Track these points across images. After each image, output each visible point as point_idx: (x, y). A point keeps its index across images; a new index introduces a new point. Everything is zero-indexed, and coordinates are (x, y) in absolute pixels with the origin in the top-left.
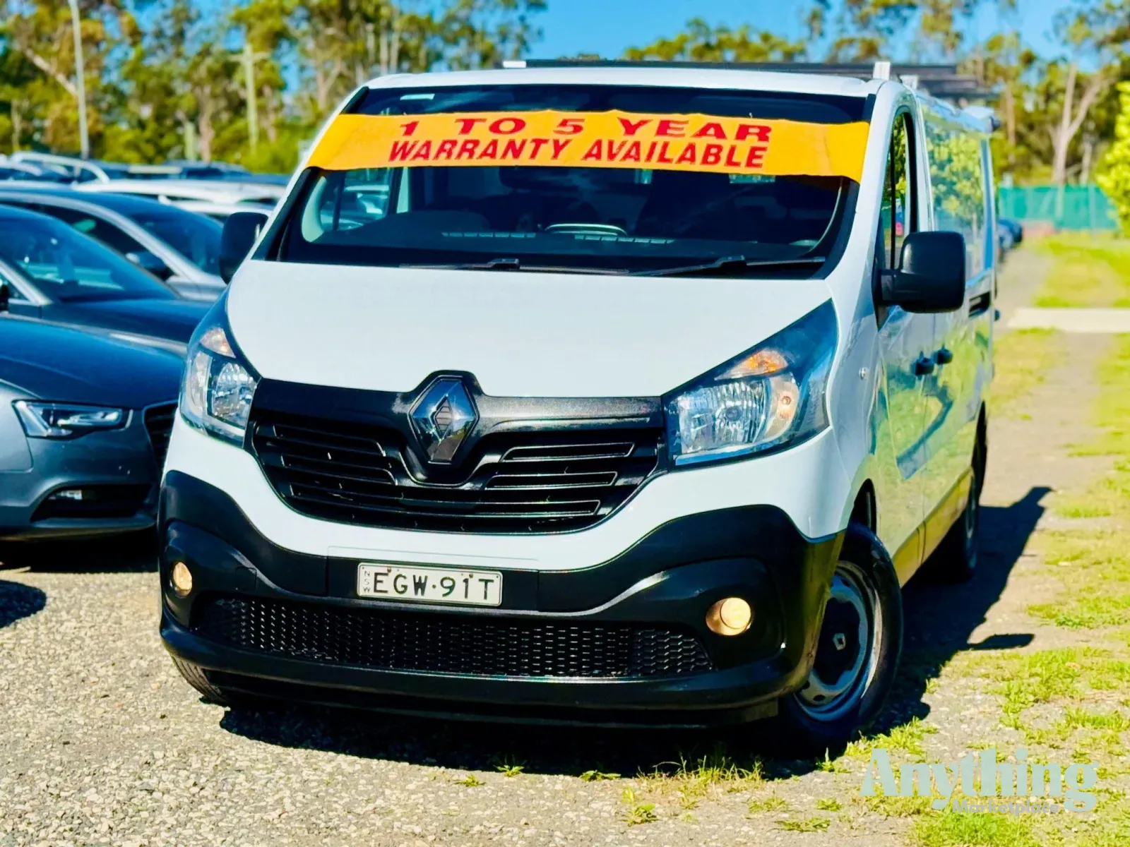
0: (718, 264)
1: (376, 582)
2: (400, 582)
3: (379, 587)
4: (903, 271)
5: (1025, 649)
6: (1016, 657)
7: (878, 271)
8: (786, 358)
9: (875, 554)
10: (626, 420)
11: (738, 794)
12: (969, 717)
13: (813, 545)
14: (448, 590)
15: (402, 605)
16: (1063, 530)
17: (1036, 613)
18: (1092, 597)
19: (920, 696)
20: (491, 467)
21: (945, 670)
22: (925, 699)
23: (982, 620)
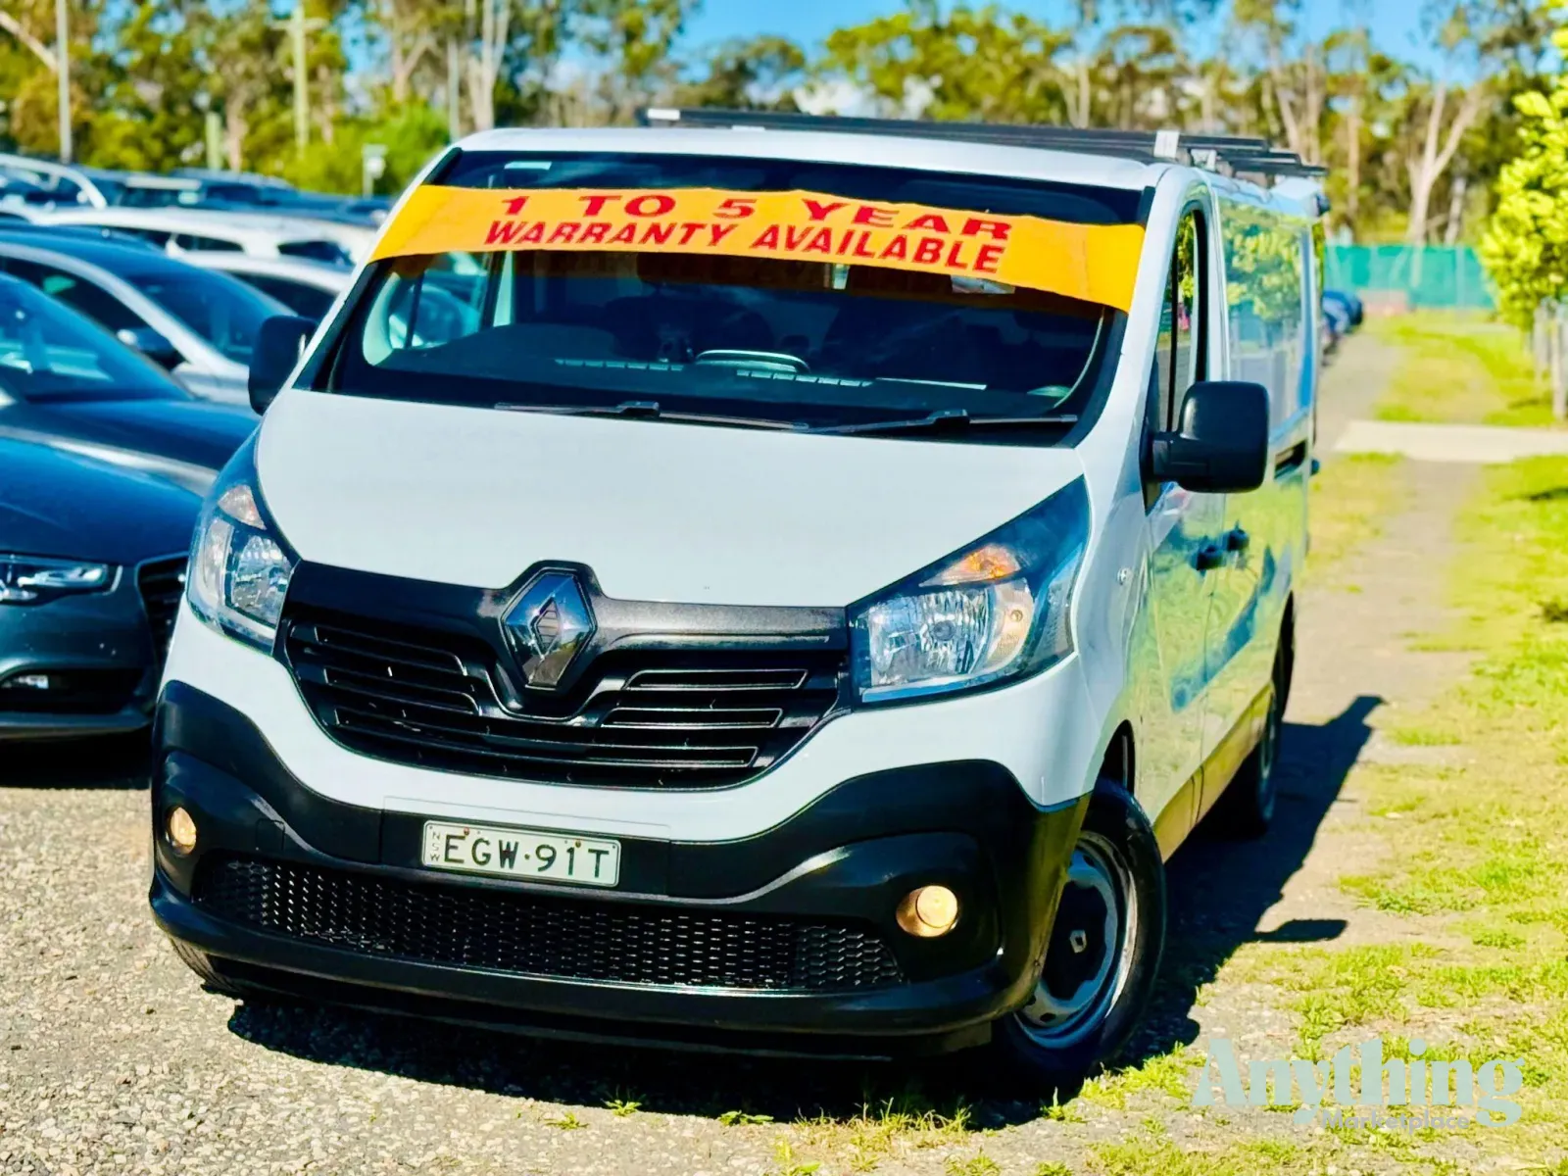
0: (931, 419)
1: (448, 847)
2: (482, 848)
3: (452, 854)
4: (1183, 436)
5: (1334, 942)
6: (1320, 954)
7: (1149, 434)
8: (1017, 558)
9: (1131, 823)
10: (797, 638)
11: (932, 1151)
12: (1252, 1042)
13: (1046, 815)
14: (546, 863)
15: (484, 881)
16: (1396, 764)
17: (1353, 889)
18: (1428, 867)
19: (1187, 1009)
20: (610, 697)
21: (1223, 972)
22: (1193, 1015)
23: (1277, 897)
